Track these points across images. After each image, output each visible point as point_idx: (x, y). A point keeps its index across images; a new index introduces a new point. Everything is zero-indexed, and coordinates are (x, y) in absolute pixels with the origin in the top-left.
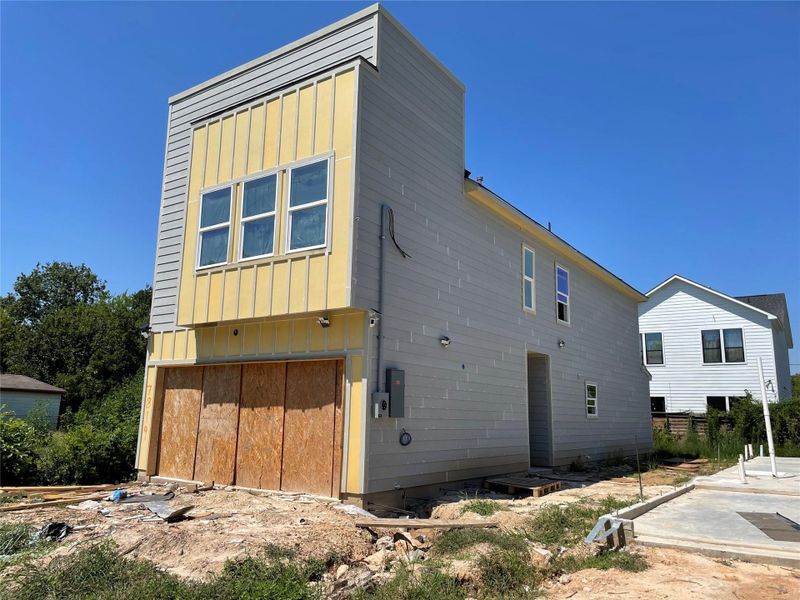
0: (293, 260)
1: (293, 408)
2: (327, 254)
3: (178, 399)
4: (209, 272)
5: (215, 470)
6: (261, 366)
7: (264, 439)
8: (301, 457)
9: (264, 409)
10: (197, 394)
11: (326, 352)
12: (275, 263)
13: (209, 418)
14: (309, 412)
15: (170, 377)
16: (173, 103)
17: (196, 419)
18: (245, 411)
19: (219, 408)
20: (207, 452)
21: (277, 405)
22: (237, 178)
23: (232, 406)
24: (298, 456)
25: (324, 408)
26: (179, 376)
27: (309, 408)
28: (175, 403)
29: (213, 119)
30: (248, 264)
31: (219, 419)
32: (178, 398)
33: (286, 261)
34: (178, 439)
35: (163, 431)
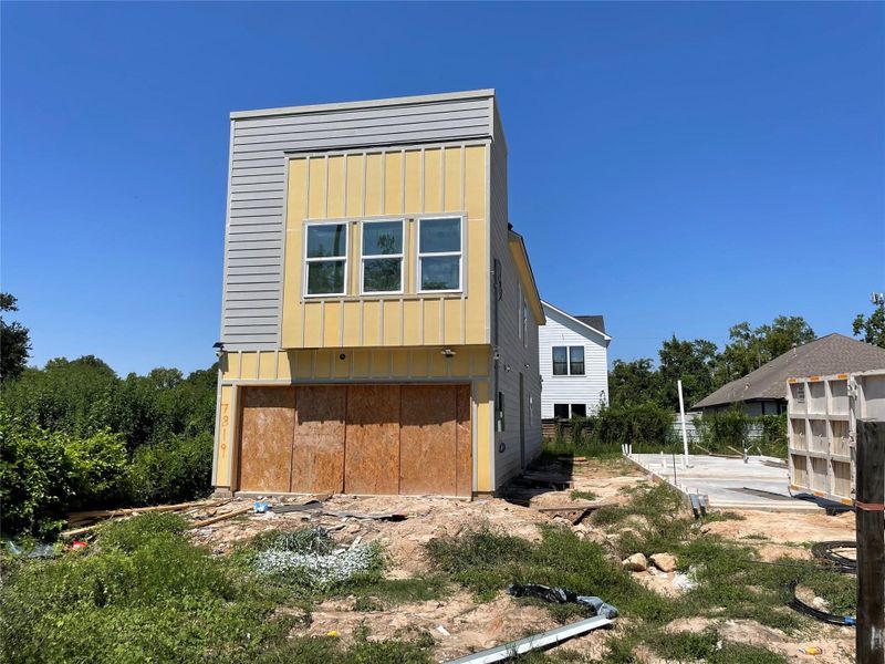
0: (425, 299)
1: (409, 424)
2: (463, 298)
3: (262, 417)
4: (322, 301)
5: (321, 482)
6: (368, 388)
7: (378, 452)
8: (421, 465)
9: (375, 427)
10: (289, 413)
11: (450, 378)
12: (405, 300)
13: (307, 435)
14: (427, 428)
15: (250, 396)
16: (237, 120)
17: (290, 436)
18: (351, 429)
19: (320, 425)
20: (307, 466)
21: (392, 422)
22: (352, 216)
23: (338, 423)
24: (418, 465)
25: (444, 424)
26: (262, 394)
27: (427, 424)
28: (260, 422)
29: (315, 154)
30: (373, 298)
31: (322, 436)
32: (260, 417)
33: (418, 300)
34: (266, 456)
35: (243, 448)
